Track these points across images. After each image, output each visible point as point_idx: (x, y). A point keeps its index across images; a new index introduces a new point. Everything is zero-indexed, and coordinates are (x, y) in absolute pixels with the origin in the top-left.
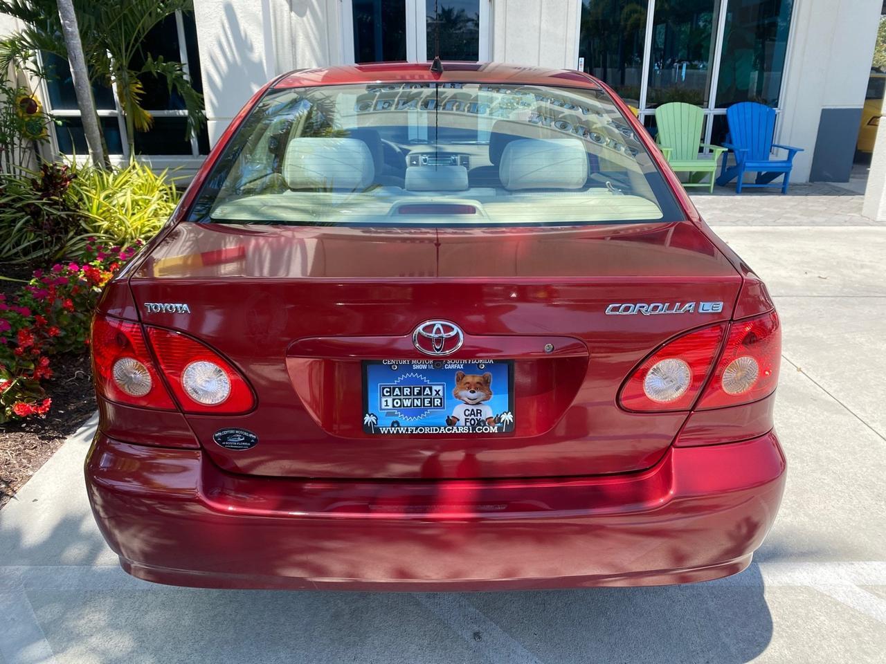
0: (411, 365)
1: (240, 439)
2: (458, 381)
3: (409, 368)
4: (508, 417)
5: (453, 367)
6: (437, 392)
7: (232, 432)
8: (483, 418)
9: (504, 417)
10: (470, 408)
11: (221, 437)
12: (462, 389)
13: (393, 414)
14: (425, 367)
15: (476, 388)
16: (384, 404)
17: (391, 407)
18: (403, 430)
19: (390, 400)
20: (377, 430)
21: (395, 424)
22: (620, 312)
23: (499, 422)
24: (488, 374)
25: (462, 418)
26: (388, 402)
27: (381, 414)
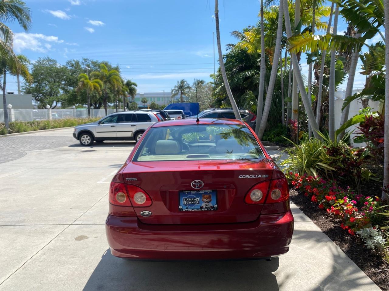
0: (191, 192)
1: (147, 214)
2: (203, 196)
3: (190, 193)
4: (216, 206)
5: (201, 193)
6: (198, 200)
7: (145, 211)
8: (210, 206)
9: (215, 206)
10: (206, 204)
11: (142, 213)
12: (204, 199)
13: (186, 206)
14: (194, 193)
15: (208, 198)
16: (184, 203)
17: (186, 204)
18: (189, 210)
19: (186, 202)
20: (182, 210)
21: (187, 208)
22: (242, 177)
23: (214, 207)
24: (210, 194)
25: (204, 207)
26: (185, 203)
27: (183, 206)
